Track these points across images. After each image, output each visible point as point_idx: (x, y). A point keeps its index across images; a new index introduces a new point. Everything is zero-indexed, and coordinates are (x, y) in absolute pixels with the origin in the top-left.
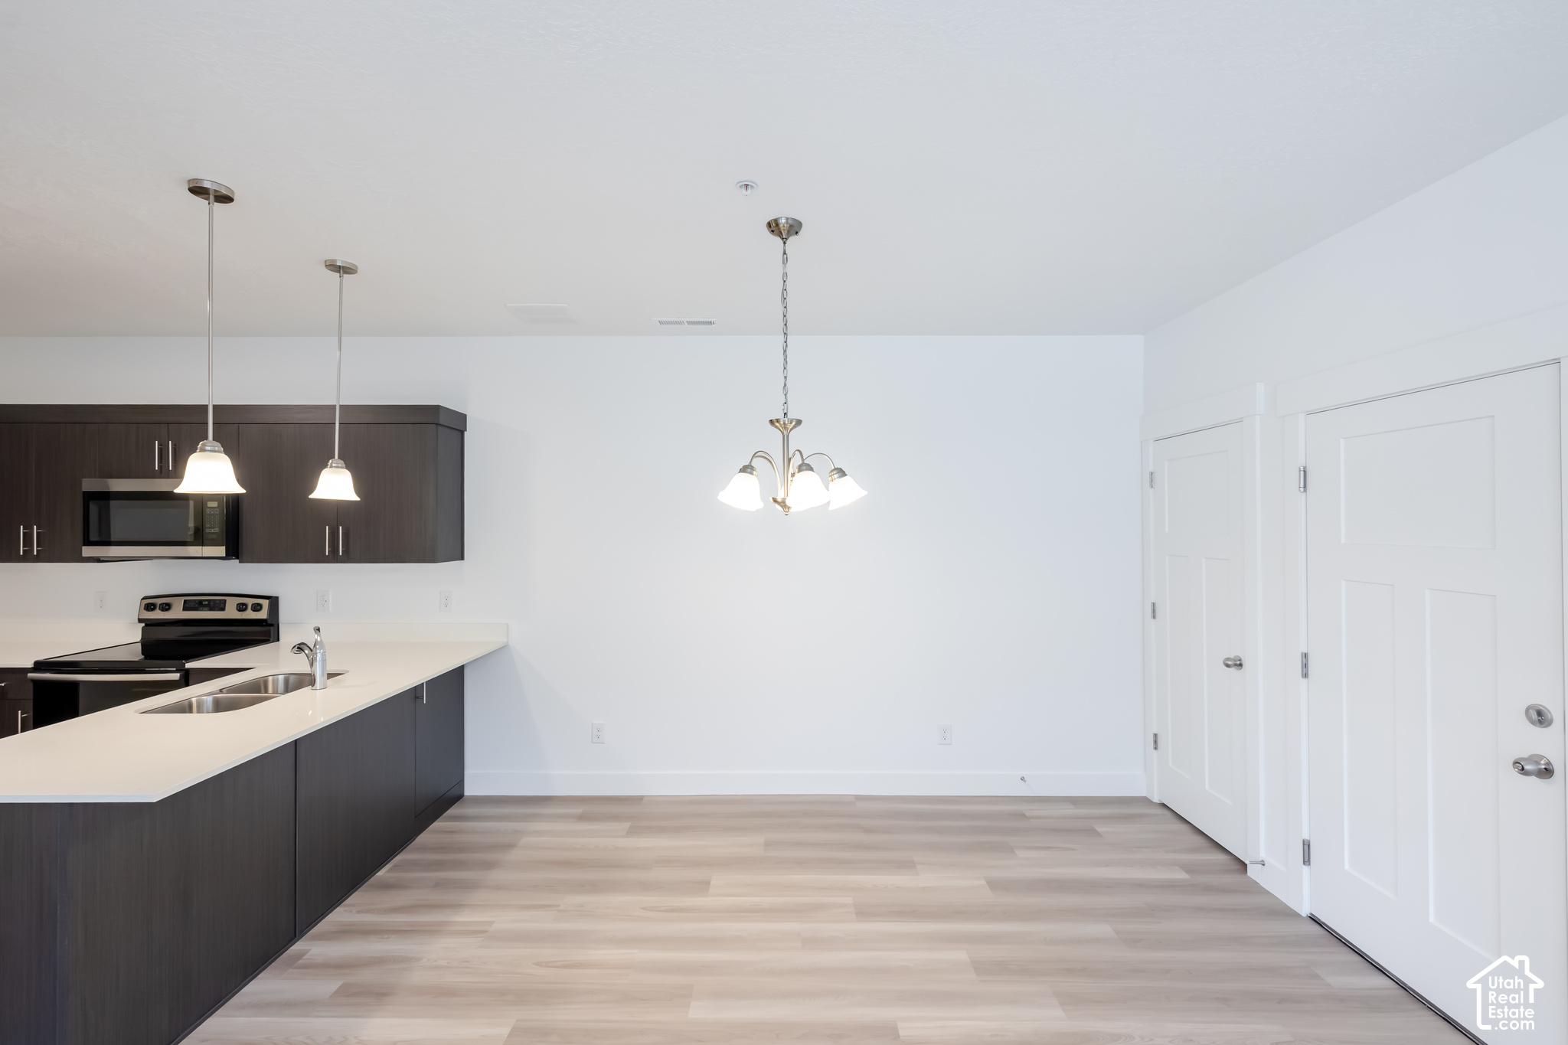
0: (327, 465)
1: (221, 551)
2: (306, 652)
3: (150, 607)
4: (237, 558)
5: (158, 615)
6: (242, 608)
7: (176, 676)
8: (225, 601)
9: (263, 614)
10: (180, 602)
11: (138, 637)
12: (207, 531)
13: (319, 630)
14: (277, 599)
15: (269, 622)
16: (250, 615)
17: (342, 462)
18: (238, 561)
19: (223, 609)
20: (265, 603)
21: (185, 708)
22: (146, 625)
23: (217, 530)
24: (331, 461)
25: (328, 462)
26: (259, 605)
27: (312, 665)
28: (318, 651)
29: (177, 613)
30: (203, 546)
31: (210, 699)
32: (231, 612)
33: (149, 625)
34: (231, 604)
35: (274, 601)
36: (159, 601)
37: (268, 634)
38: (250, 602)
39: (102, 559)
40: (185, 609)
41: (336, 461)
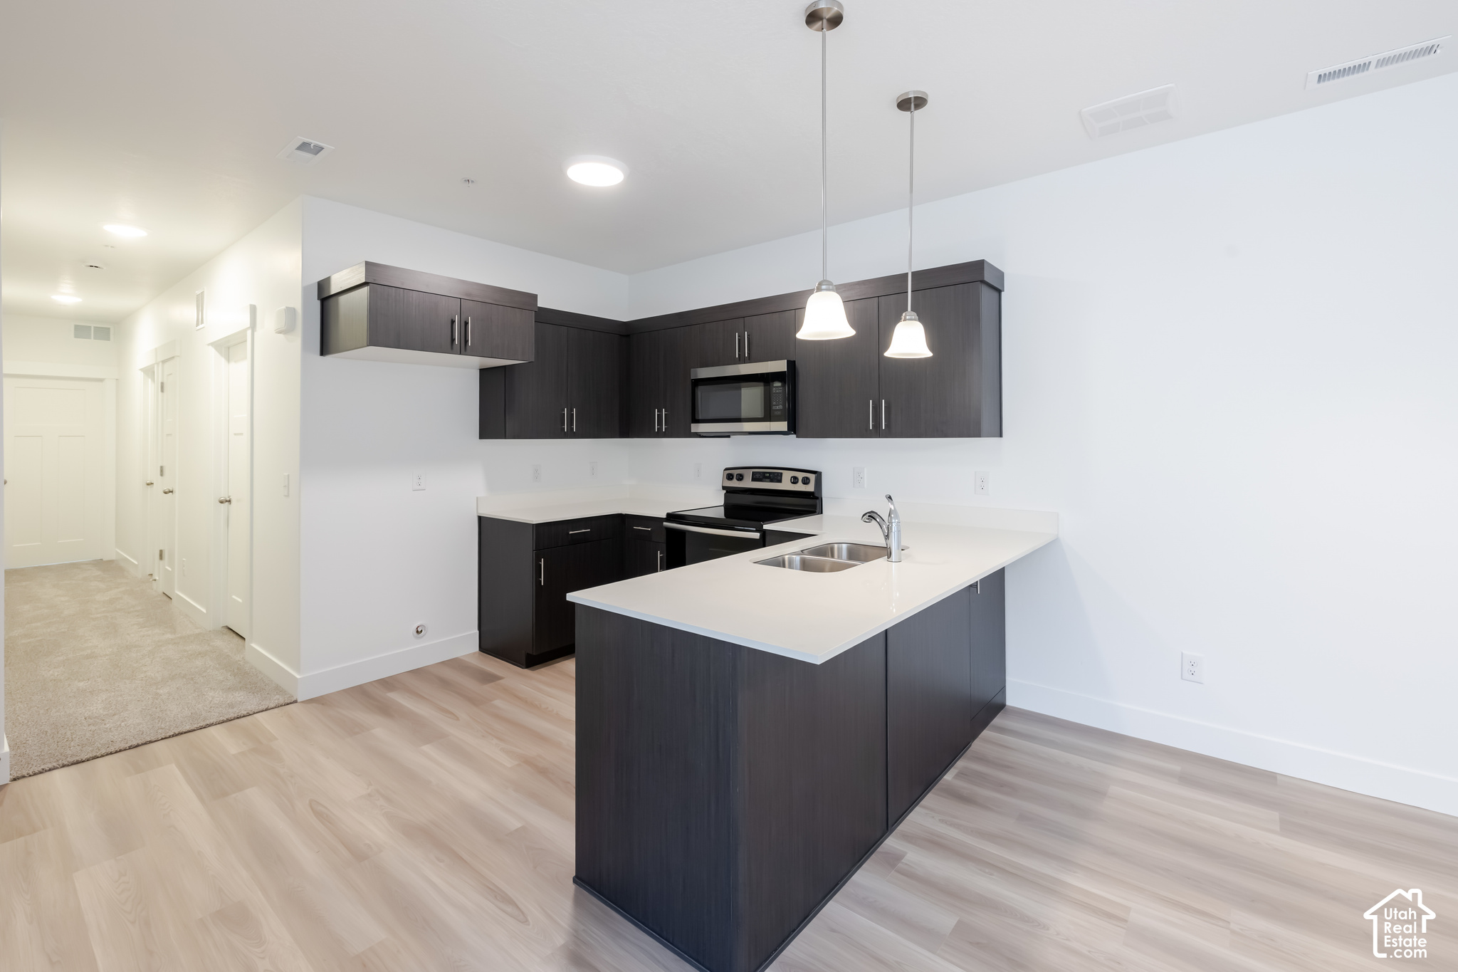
0: (901, 319)
1: (783, 426)
2: (878, 520)
3: (730, 477)
4: (795, 433)
5: (735, 484)
6: (795, 480)
7: (757, 535)
8: (781, 474)
9: (810, 488)
10: (748, 475)
11: (722, 503)
12: (774, 408)
13: (890, 497)
14: (820, 473)
15: (816, 495)
16: (800, 487)
17: (916, 314)
18: (795, 436)
19: (780, 481)
20: (812, 477)
21: (779, 563)
22: (727, 492)
23: (781, 407)
24: (904, 314)
25: (901, 315)
26: (807, 478)
27: (887, 537)
28: (893, 521)
29: (748, 483)
30: (770, 421)
31: (797, 559)
32: (786, 485)
33: (729, 491)
34: (787, 476)
35: (818, 475)
36: (735, 472)
37: (815, 506)
38: (800, 475)
39: (702, 434)
40: (754, 479)
41: (910, 313)
